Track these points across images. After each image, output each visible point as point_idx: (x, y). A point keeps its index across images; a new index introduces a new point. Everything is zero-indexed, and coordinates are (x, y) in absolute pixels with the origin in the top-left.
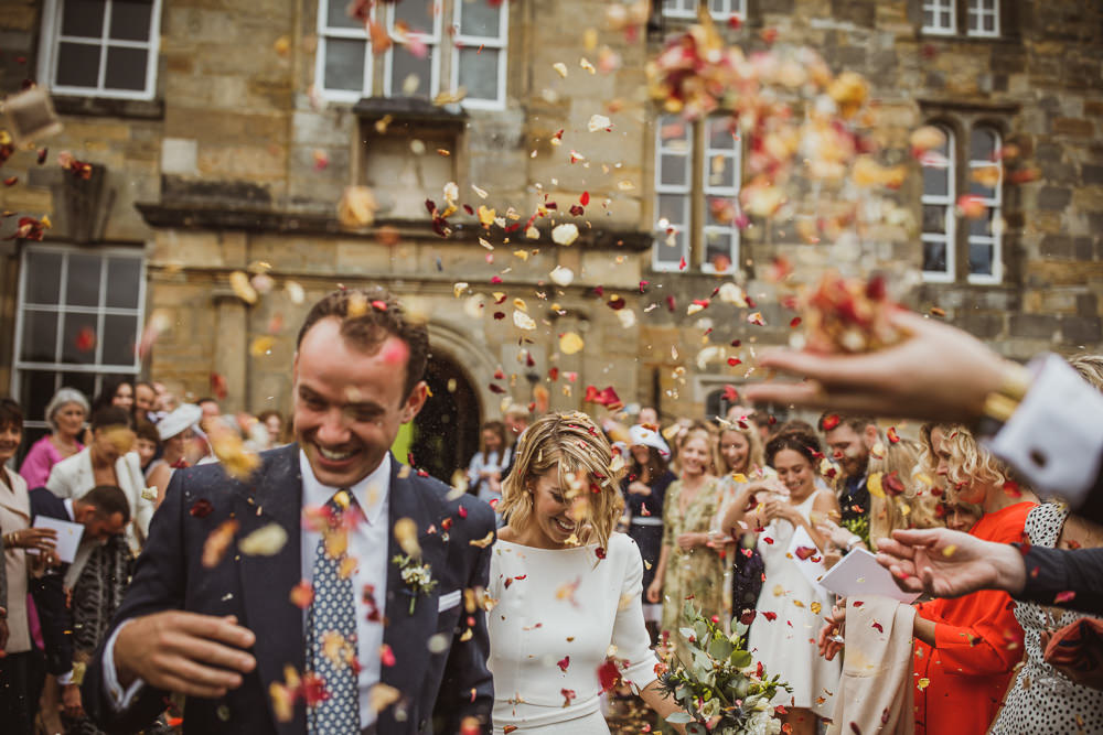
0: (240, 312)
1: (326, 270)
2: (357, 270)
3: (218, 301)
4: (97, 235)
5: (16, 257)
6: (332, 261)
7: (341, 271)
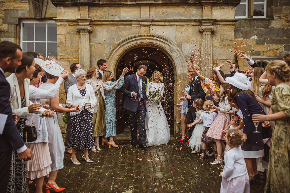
0: (87, 35)
1: (117, 18)
2: (128, 18)
3: (79, 31)
4: (43, 17)
5: (19, 25)
6: (119, 15)
7: (122, 19)
